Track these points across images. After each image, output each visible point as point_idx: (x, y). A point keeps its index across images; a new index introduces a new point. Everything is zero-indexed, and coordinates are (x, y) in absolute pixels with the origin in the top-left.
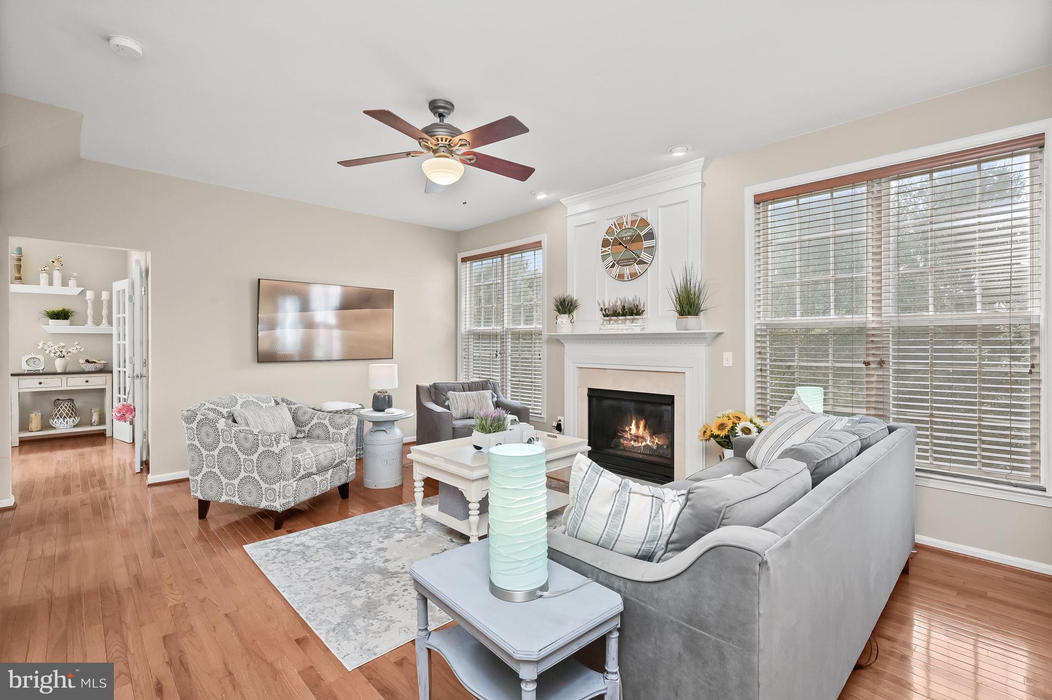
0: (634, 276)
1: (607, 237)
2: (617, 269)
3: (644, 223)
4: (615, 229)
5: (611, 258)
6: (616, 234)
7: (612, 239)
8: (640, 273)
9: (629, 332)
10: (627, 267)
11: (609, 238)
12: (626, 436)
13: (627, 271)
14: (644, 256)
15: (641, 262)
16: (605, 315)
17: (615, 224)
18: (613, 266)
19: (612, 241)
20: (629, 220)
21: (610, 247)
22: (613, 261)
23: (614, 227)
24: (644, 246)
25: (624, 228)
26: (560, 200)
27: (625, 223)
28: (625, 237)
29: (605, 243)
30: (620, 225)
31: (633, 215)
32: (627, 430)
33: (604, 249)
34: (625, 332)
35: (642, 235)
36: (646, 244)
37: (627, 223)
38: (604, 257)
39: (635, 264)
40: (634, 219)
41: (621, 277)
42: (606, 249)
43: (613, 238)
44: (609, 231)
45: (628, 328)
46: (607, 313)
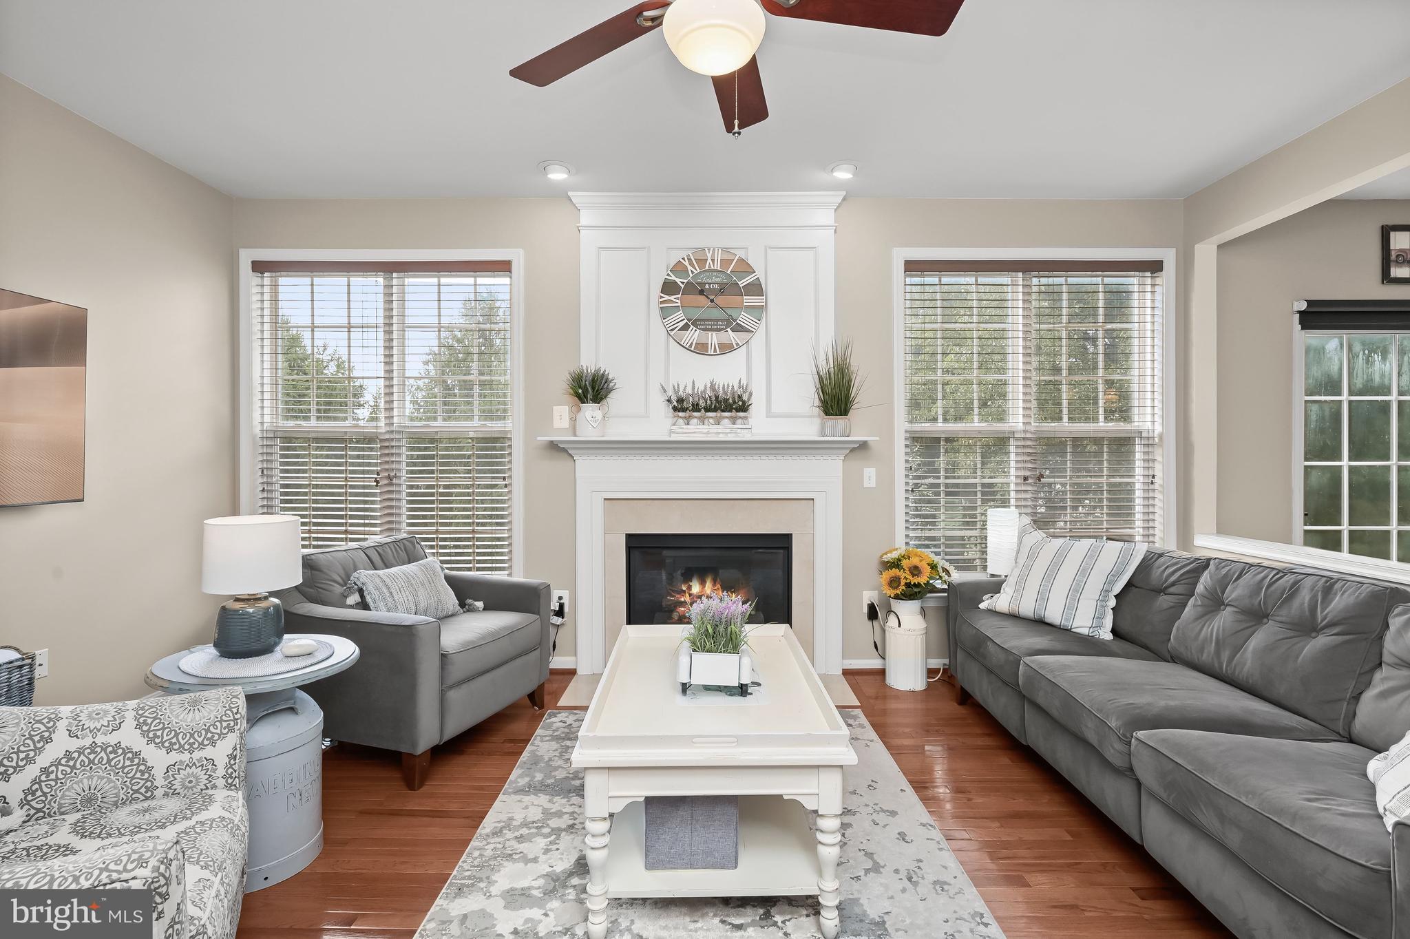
0: (726, 348)
1: (673, 278)
2: (694, 335)
3: (745, 267)
4: (690, 268)
5: (680, 315)
6: (691, 275)
7: (683, 283)
8: (737, 344)
9: (731, 438)
10: (714, 333)
11: (678, 280)
12: (682, 599)
13: (714, 338)
14: (744, 318)
15: (739, 328)
16: (676, 410)
17: (689, 259)
18: (685, 328)
19: (682, 286)
20: (719, 256)
21: (679, 296)
22: (686, 321)
23: (687, 263)
24: (745, 304)
25: (707, 268)
27: (709, 261)
28: (710, 284)
29: (669, 288)
30: (702, 262)
31: (725, 250)
32: (684, 589)
33: (667, 297)
34: (722, 438)
35: (741, 286)
36: (749, 300)
37: (713, 260)
38: (665, 312)
39: (729, 329)
40: (726, 257)
41: (701, 349)
42: (672, 298)
43: (685, 281)
44: (678, 269)
45: (728, 431)
46: (682, 406)
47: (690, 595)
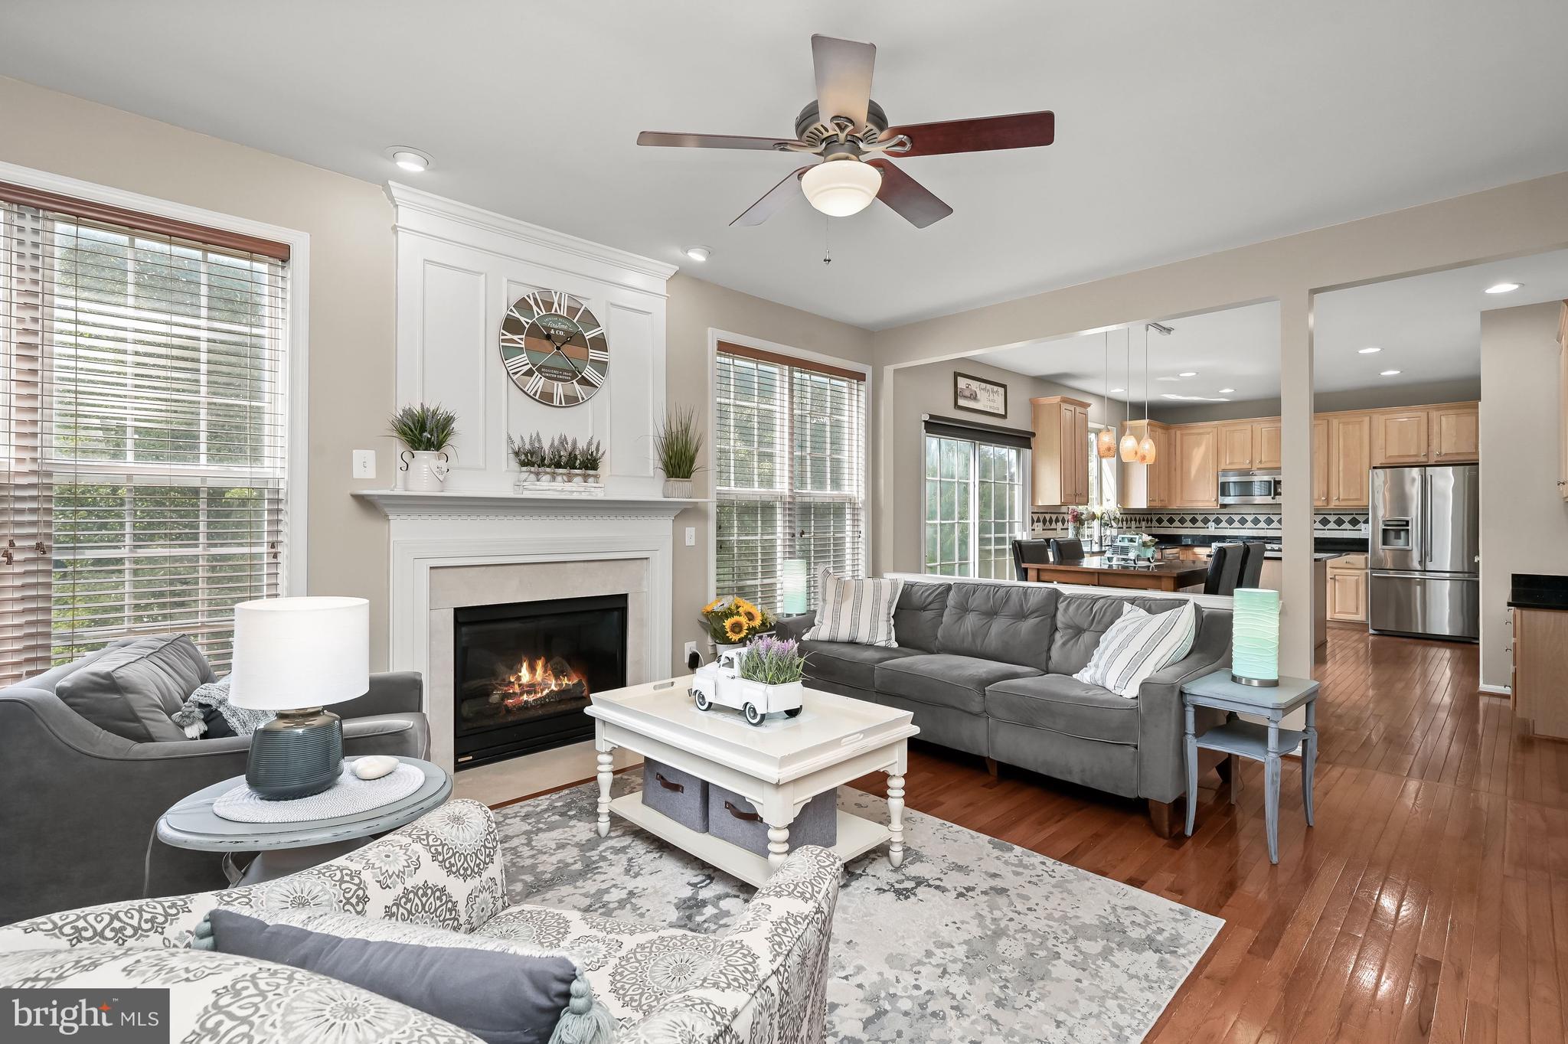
0: (572, 400)
1: (517, 315)
2: (538, 383)
3: (590, 320)
4: (535, 308)
5: (524, 358)
6: (537, 316)
7: (528, 323)
8: (583, 398)
9: (584, 496)
10: (560, 384)
11: (523, 319)
12: (511, 691)
13: (559, 389)
14: (589, 372)
15: (584, 382)
16: (523, 464)
17: (535, 300)
18: (530, 373)
19: (527, 326)
20: (565, 303)
21: (524, 336)
22: (530, 366)
23: (532, 302)
24: (590, 357)
25: (553, 312)
26: (390, 182)
27: (556, 305)
28: (555, 330)
29: (511, 325)
30: (549, 305)
31: (571, 297)
32: (512, 680)
33: (510, 336)
34: (575, 496)
35: (587, 338)
36: (594, 354)
37: (560, 305)
38: (507, 353)
39: (574, 381)
40: (573, 304)
41: (546, 398)
42: (515, 337)
43: (530, 322)
44: (523, 305)
45: (582, 489)
46: (531, 459)
47: (520, 685)
